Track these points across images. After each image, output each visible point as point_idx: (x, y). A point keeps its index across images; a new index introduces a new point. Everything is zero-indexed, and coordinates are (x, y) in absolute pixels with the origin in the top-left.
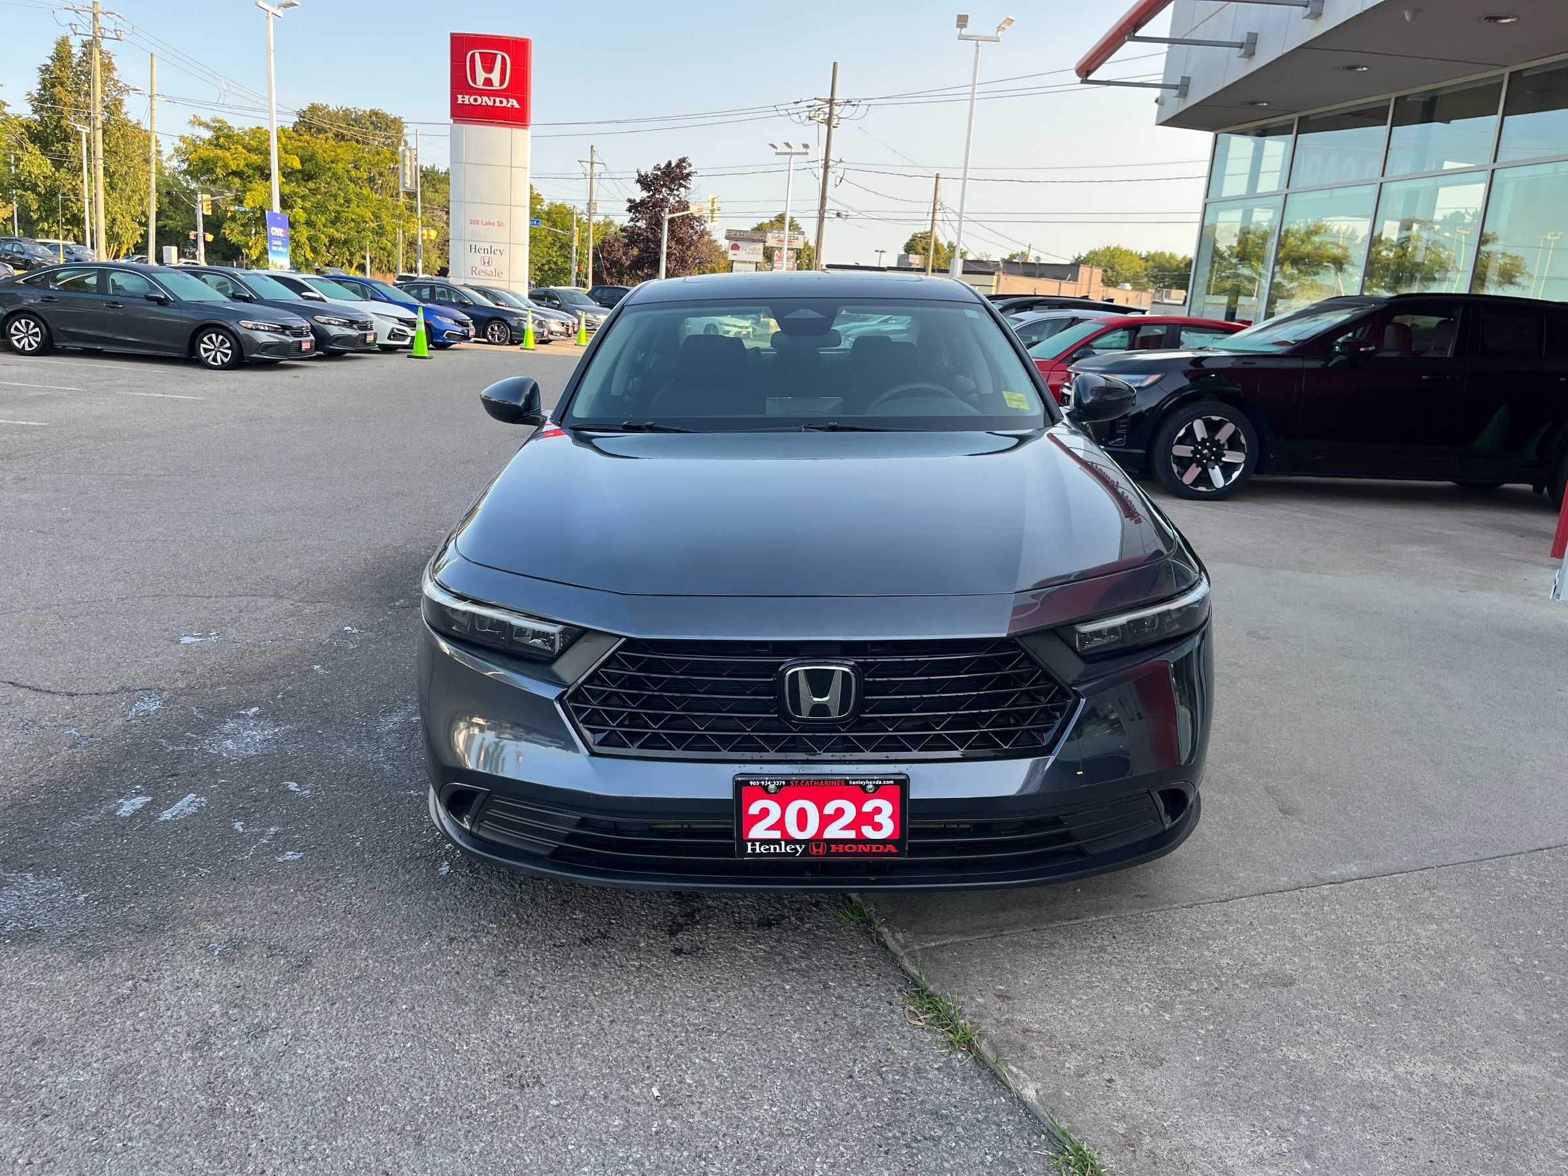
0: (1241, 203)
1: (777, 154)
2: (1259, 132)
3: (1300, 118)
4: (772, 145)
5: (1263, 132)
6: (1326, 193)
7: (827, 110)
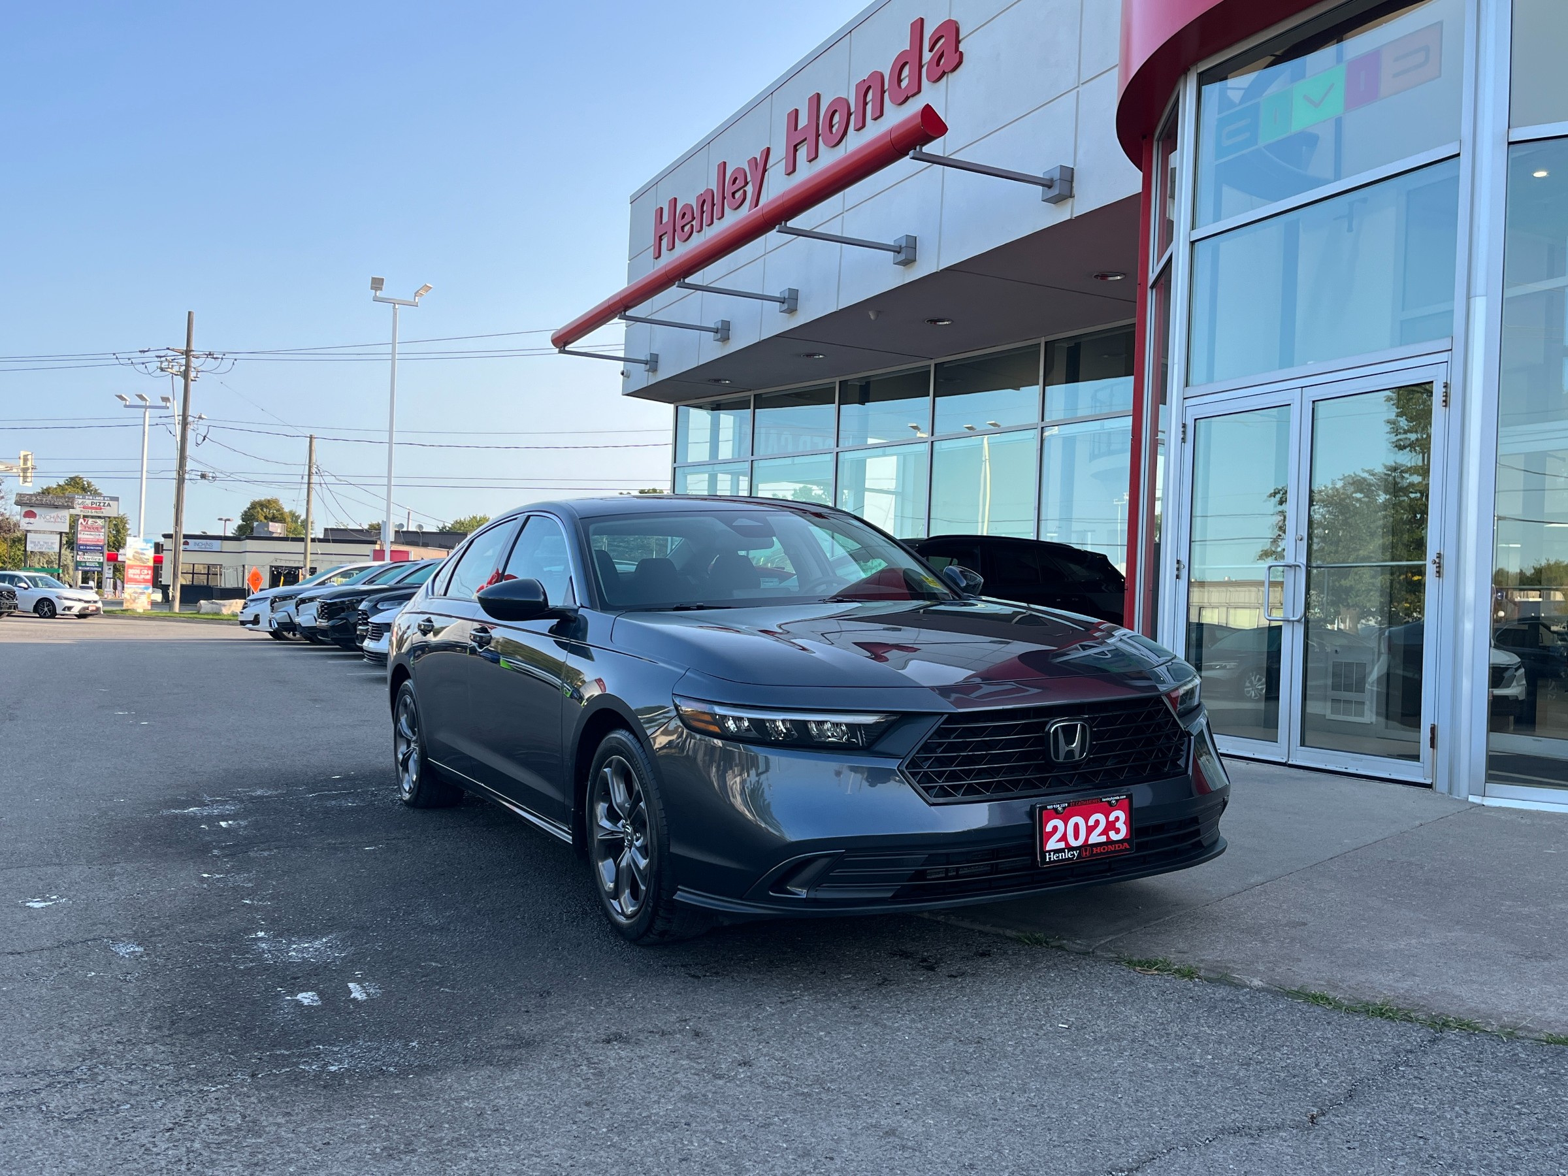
0: (710, 468)
1: (126, 406)
2: (715, 406)
3: (755, 395)
4: (121, 397)
5: (717, 407)
6: (788, 461)
7: (184, 362)
